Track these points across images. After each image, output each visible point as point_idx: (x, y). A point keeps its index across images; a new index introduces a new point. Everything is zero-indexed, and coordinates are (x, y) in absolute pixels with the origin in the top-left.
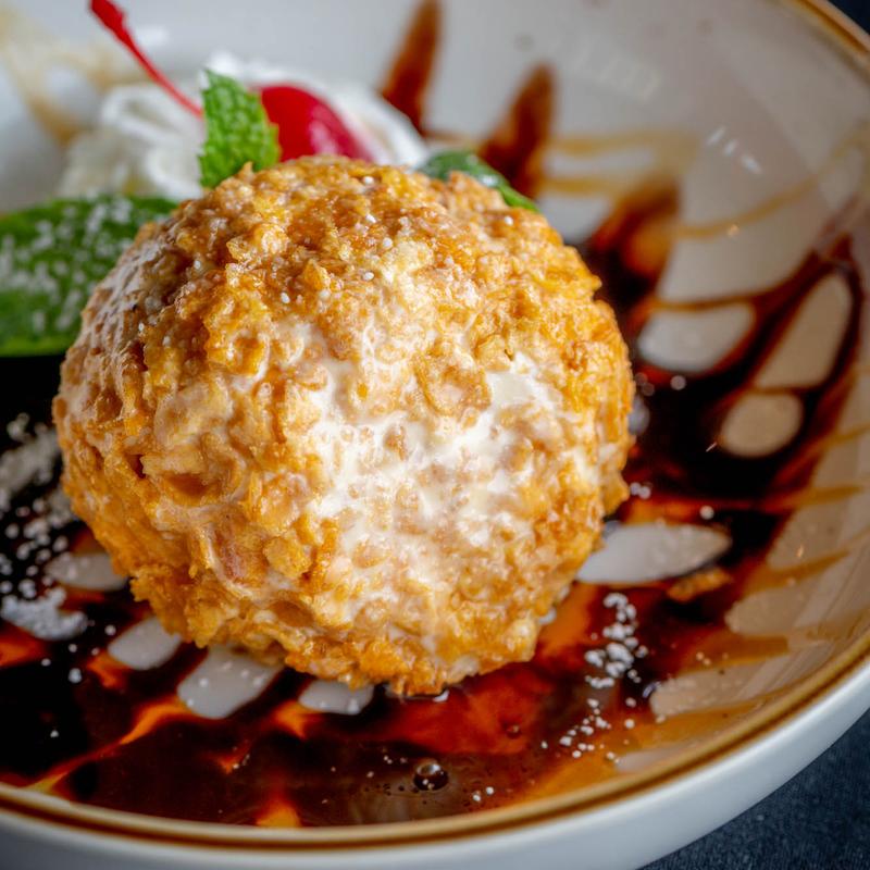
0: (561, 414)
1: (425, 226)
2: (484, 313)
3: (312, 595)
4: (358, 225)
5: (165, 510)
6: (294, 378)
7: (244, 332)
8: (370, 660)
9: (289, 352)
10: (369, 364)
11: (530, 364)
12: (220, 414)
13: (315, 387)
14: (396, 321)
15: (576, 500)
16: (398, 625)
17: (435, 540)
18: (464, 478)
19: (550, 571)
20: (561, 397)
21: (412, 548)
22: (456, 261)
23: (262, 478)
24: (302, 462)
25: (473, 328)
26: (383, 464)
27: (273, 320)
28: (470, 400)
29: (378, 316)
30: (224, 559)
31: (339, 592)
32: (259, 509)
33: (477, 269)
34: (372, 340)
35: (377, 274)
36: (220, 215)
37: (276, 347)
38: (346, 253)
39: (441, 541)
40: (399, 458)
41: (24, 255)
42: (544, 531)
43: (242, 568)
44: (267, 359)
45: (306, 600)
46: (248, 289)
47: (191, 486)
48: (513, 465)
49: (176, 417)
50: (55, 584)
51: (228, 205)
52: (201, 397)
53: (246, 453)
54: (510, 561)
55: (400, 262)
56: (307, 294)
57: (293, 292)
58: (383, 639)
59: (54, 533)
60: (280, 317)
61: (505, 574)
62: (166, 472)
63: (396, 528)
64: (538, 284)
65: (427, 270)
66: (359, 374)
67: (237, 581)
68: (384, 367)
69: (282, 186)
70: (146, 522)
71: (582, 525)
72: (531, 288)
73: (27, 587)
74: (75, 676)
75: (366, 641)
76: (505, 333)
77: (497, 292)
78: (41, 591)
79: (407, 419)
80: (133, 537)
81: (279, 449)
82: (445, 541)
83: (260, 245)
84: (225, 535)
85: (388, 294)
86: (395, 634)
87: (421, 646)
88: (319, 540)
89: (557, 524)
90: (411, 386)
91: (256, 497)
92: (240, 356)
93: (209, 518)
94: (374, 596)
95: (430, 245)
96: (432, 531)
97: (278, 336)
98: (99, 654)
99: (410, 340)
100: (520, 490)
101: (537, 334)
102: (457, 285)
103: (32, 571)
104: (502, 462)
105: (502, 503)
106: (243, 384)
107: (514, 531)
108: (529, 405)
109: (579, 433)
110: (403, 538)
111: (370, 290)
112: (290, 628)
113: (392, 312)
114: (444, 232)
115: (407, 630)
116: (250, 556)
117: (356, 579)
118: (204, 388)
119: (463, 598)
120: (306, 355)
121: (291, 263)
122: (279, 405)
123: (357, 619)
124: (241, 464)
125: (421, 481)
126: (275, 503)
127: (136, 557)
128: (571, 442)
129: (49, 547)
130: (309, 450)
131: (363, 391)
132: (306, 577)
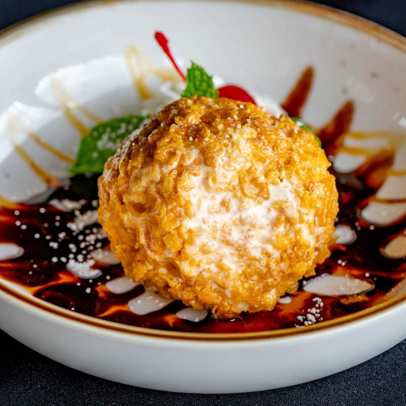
0: (299, 208)
1: (257, 123)
2: (273, 161)
3: (180, 261)
4: (229, 118)
5: (128, 218)
6: (187, 170)
7: (172, 150)
8: (202, 295)
9: (187, 160)
10: (219, 170)
11: (289, 185)
12: (155, 179)
13: (195, 175)
14: (234, 155)
15: (301, 246)
16: (216, 283)
17: (237, 249)
18: (253, 226)
19: (285, 274)
20: (300, 201)
21: (226, 251)
22: (266, 138)
23: (167, 207)
24: (183, 203)
25: (267, 166)
26: (219, 212)
27: (184, 147)
28: (261, 194)
29: (227, 151)
30: (148, 240)
31: (192, 263)
32: (163, 220)
33: (275, 144)
34: (222, 161)
35: (231, 136)
36: (176, 109)
37: (183, 157)
38: (220, 127)
39: (240, 251)
40: (226, 211)
41: (113, 135)
42: (285, 256)
43: (154, 245)
44: (178, 161)
45: (178, 262)
46: (178, 134)
47: (140, 208)
48: (276, 225)
49: (138, 179)
50: (92, 258)
51: (180, 105)
52: (149, 171)
53: (162, 196)
54: (268, 266)
55: (242, 134)
56: (200, 138)
57: (194, 137)
58: (209, 287)
59: (97, 241)
60: (187, 146)
61: (265, 270)
62: (131, 202)
63: (220, 240)
64: (300, 155)
65: (253, 139)
66: (214, 173)
67: (152, 251)
68: (225, 172)
69: (205, 102)
70: (122, 224)
71: (302, 257)
72: (296, 155)
73: (80, 257)
74: (88, 290)
75: (202, 287)
76: (280, 170)
77: (280, 154)
78: (85, 259)
79: (232, 196)
80: (118, 232)
81: (174, 195)
82: (241, 251)
83: (187, 120)
84: (150, 230)
85: (233, 144)
86: (215, 287)
87: (225, 294)
88: (186, 237)
89: (291, 254)
90: (236, 182)
91: (163, 215)
92: (167, 158)
93: (144, 222)
94: (207, 267)
95: (257, 130)
96: (236, 246)
97: (184, 153)
98: (101, 285)
99: (239, 164)
100: (277, 236)
101: (294, 173)
102: (264, 147)
103: (84, 252)
104: (271, 223)
105: (268, 241)
106: (166, 169)
107: (271, 253)
108: (286, 202)
109: (305, 218)
110: (223, 246)
111: (226, 141)
112: (172, 277)
113: (233, 151)
114: (264, 127)
115: (219, 286)
116: (158, 240)
117: (200, 258)
118: (150, 168)
119: (246, 277)
120: (195, 162)
121: (198, 127)
122: (179, 178)
123: (198, 276)
124: (159, 200)
125: (234, 223)
126: (170, 219)
127: (118, 241)
128: (302, 221)
129: (94, 245)
130: (187, 199)
131: (214, 180)
132: (179, 253)
